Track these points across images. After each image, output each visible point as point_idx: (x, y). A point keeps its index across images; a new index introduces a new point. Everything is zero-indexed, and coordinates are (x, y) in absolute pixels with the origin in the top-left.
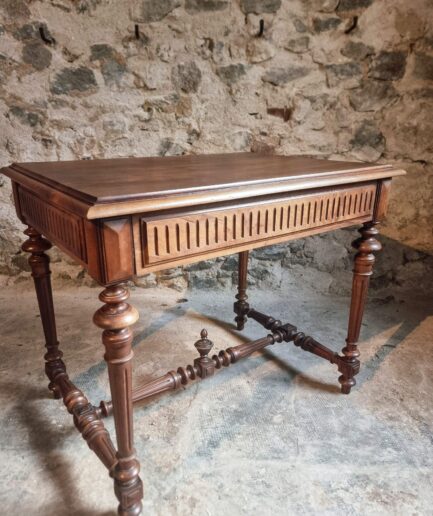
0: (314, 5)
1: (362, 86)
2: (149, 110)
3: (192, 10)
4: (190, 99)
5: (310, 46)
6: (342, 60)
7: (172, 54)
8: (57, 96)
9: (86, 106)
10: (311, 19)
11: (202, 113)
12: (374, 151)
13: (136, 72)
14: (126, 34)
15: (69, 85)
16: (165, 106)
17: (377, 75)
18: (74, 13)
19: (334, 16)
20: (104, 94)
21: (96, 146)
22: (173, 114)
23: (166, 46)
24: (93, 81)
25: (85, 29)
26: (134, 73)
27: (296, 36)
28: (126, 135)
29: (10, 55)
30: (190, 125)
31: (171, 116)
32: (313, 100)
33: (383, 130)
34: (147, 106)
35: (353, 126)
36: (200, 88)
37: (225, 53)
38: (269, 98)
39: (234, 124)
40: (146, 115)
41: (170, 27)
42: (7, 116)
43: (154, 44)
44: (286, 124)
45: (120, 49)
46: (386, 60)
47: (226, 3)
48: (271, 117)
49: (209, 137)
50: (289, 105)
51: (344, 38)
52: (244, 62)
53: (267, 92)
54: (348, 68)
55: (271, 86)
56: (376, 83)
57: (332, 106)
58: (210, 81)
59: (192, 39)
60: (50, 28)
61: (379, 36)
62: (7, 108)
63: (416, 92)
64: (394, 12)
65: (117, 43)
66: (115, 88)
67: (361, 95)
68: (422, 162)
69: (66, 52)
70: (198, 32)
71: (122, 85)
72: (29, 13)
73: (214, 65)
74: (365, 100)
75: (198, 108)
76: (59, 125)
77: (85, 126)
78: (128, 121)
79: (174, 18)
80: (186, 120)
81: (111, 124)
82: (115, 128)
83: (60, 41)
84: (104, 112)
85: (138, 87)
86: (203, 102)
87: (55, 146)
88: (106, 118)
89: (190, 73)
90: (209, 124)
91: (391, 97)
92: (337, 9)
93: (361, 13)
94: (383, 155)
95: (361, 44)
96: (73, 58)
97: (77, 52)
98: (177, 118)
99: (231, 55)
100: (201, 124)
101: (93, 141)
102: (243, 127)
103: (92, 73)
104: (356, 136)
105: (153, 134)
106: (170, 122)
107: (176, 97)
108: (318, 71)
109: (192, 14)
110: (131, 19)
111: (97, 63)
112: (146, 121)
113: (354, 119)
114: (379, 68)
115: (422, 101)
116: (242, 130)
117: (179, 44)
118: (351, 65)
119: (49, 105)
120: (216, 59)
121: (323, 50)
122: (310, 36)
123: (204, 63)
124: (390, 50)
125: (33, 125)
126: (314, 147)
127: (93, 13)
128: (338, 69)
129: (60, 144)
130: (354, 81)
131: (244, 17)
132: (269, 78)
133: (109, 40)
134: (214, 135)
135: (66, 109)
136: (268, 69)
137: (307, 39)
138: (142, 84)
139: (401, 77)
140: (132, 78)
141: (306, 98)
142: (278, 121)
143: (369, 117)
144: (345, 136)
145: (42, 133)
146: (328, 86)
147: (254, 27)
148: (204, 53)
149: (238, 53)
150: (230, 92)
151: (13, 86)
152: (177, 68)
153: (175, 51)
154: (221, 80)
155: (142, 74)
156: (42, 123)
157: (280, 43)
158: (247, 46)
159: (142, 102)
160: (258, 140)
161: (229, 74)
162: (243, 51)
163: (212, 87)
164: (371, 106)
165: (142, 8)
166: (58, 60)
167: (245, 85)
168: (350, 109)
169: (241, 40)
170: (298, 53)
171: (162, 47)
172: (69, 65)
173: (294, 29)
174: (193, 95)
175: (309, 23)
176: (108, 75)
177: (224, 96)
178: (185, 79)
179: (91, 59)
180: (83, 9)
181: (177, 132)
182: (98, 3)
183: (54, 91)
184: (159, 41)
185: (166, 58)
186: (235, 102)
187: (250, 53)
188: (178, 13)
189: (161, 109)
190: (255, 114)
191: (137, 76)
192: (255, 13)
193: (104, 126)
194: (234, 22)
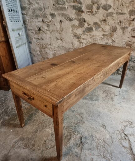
2: (104, 36)
4: (114, 34)
7: (111, 24)
8: (84, 33)
9: (90, 35)
11: (116, 37)
14: (101, 20)
16: (108, 35)
18: (91, 16)
24: (92, 30)
25: (93, 19)
26: (102, 28)
29: (76, 24)
31: (109, 37)
34: (104, 35)
36: (116, 31)
37: (124, 24)
39: (123, 39)
40: (103, 37)
42: (73, 37)
43: (108, 22)
45: (100, 23)
48: (132, 38)
49: (117, 42)
52: (128, 26)
53: (132, 32)
59: (116, 21)
60: (85, 19)
62: (73, 35)
66: (97, 31)
70: (118, 19)
72: (81, 16)
76: (83, 39)
77: (89, 39)
78: (99, 38)
79: (113, 17)
80: (112, 38)
81: (95, 39)
83: (87, 21)
84: (94, 36)
85: (102, 31)
86: (116, 34)
88: (94, 38)
89: (115, 28)
90: (117, 39)
97: (90, 24)
98: (110, 38)
99: (125, 24)
100: (115, 39)
103: (93, 28)
105: (104, 41)
107: (111, 33)
109: (117, 15)
111: (94, 26)
112: (103, 38)
116: (125, 41)
117: (113, 22)
120: (121, 25)
125: (78, 39)
127: (95, 15)
131: (129, 16)
132: (133, 29)
134: (118, 42)
135: (86, 35)
140: (101, 29)
145: (80, 41)
148: (119, 24)
149: (127, 24)
150: (123, 32)
151: (75, 31)
154: (122, 30)
155: (104, 28)
156: (80, 38)
159: (102, 34)
161: (124, 29)
162: (128, 23)
163: (119, 31)
165: (107, 15)
166: (86, 25)
167: (127, 31)
169: (128, 21)
172: (88, 27)
174: (114, 33)
176: (96, 28)
177: (122, 33)
178: (113, 29)
179: (93, 25)
180: (93, 15)
181: (110, 41)
182: (97, 13)
183: (84, 32)
184: (109, 21)
185: (110, 25)
186: (124, 34)
187: (130, 24)
188: (114, 15)
189: (107, 35)
190: (128, 37)
191: (103, 29)
192: (132, 16)
193: (93, 39)
194: (127, 17)
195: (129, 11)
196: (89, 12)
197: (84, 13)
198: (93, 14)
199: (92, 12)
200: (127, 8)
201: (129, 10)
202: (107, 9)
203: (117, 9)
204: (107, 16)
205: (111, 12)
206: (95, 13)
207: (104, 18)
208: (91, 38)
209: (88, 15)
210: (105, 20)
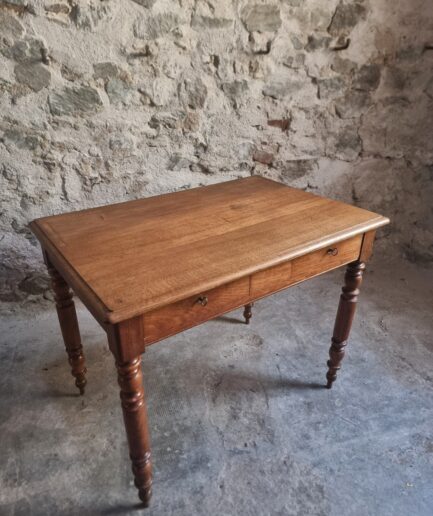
0: (309, 24)
1: (346, 97)
3: (198, 27)
5: (306, 63)
6: (332, 75)
10: (306, 37)
12: (353, 152)
13: (142, 89)
17: (358, 86)
19: (326, 35)
21: (103, 164)
22: (180, 130)
23: (172, 63)
27: (294, 53)
28: (134, 153)
30: (196, 140)
32: (307, 111)
33: (360, 133)
35: (337, 132)
38: (269, 111)
41: (176, 43)
44: (284, 134)
46: (365, 73)
47: (231, 21)
50: (288, 116)
51: (332, 54)
54: (336, 82)
55: (271, 99)
56: (357, 93)
57: (322, 115)
58: (214, 96)
61: (362, 52)
63: (387, 99)
64: (374, 32)
65: (122, 60)
67: (345, 104)
68: (388, 158)
69: (65, 71)
71: (127, 102)
73: (219, 81)
74: (348, 109)
75: (204, 122)
82: (123, 147)
87: (59, 169)
91: (369, 105)
92: (329, 29)
93: (349, 32)
94: (360, 154)
95: (347, 60)
96: (74, 76)
101: (99, 161)
102: (247, 138)
104: (340, 140)
106: (177, 137)
108: (311, 85)
110: (135, 35)
113: (337, 126)
114: (360, 80)
115: (390, 107)
118: (339, 80)
121: (316, 66)
122: (305, 52)
123: (209, 79)
124: (369, 64)
126: (306, 152)
129: (64, 166)
130: (341, 93)
133: (114, 58)
136: (268, 84)
137: (304, 56)
138: (148, 102)
139: (376, 88)
141: (301, 109)
142: (276, 131)
143: (349, 123)
144: (331, 140)
146: (319, 97)
147: (257, 45)
152: (183, 85)
153: (180, 68)
157: (279, 60)
158: (251, 63)
160: (259, 148)
164: (353, 113)
168: (336, 117)
170: (295, 68)
171: (168, 65)
173: (292, 47)
175: (305, 41)
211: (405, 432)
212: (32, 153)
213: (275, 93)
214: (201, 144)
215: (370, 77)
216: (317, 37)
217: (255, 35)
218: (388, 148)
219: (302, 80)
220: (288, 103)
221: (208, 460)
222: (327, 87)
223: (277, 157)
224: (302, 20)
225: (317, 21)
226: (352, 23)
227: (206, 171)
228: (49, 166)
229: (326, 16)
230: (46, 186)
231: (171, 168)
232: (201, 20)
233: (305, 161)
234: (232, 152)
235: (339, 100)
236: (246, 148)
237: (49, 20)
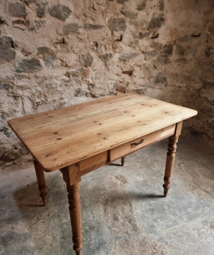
0: (139, 27)
1: (158, 59)
3: (87, 29)
4: (88, 70)
5: (139, 44)
6: (151, 49)
7: (78, 50)
8: (20, 74)
9: (36, 77)
10: (138, 33)
11: (94, 76)
12: (162, 84)
13: (61, 59)
14: (55, 41)
15: (26, 68)
16: (76, 74)
17: (163, 54)
18: (27, 31)
19: (147, 31)
20: (45, 71)
21: (43, 95)
22: (80, 77)
23: (76, 46)
24: (39, 65)
25: (34, 39)
26: (60, 59)
27: (133, 40)
28: (58, 89)
30: (89, 81)
32: (140, 66)
33: (166, 76)
34: (68, 75)
35: (155, 75)
36: (92, 65)
37: (103, 48)
38: (123, 67)
39: (109, 79)
40: (67, 79)
41: (77, 37)
43: (70, 45)
44: (130, 77)
45: (53, 48)
46: (166, 48)
47: (103, 26)
48: (124, 75)
49: (98, 86)
50: (131, 69)
51: (151, 40)
52: (112, 52)
53: (122, 65)
54: (153, 53)
55: (123, 62)
56: (163, 57)
57: (147, 68)
58: (97, 61)
59: (88, 43)
60: (14, 39)
61: (164, 39)
63: (177, 60)
64: (169, 30)
65: (51, 46)
66: (51, 67)
67: (158, 62)
68: (179, 87)
69: (23, 51)
70: (90, 39)
71: (54, 65)
73: (98, 54)
74: (159, 65)
75: (92, 73)
76: (22, 88)
77: (36, 86)
78: (59, 83)
79: (79, 33)
80: (87, 79)
81: (51, 85)
82: (53, 86)
83: (20, 46)
84: (46, 79)
85: (62, 65)
86: (94, 71)
87: (21, 98)
88: (48, 82)
89: (88, 58)
90: (98, 81)
91: (169, 63)
92: (148, 29)
93: (158, 30)
94: (166, 86)
95: (158, 43)
96: (28, 54)
97: (30, 51)
98: (82, 79)
99: (106, 49)
100: (94, 81)
101: (41, 94)
103: (38, 61)
104: (156, 79)
105: (71, 87)
106: (79, 81)
107: (82, 69)
108: (142, 54)
109: (87, 31)
110: (57, 33)
111: (41, 56)
112: (68, 81)
113: (155, 73)
114: (164, 52)
115: (178, 63)
116: (112, 81)
117: (82, 45)
118: (155, 52)
119: (16, 78)
120: (99, 51)
121: (144, 46)
122: (138, 40)
123: (94, 53)
124: (167, 44)
125: (7, 89)
126: (141, 85)
127: (37, 31)
128: (150, 53)
129: (23, 97)
130: (155, 58)
131: (111, 32)
132: (122, 58)
133: (47, 44)
134: (100, 85)
135: (25, 79)
136: (122, 54)
137: (138, 41)
138: (65, 65)
139: (171, 55)
140: (59, 61)
141: (137, 66)
142: (126, 77)
143: (160, 71)
144: (152, 80)
145: (13, 93)
146: (145, 60)
147: (116, 37)
148: (94, 48)
149: (109, 47)
150: (106, 65)
152: (81, 56)
153: (80, 48)
154: (102, 60)
155: (65, 60)
156: (12, 88)
157: (126, 43)
158: (113, 45)
159: (65, 73)
160: (119, 85)
161: (105, 58)
162: (111, 47)
163: (98, 63)
164: (161, 67)
165: (64, 29)
166: (19, 54)
167: (112, 62)
168: (154, 69)
169: (110, 42)
170: (134, 47)
171: (74, 47)
172: (26, 58)
173: (132, 37)
174: (90, 68)
175: (137, 34)
176: (47, 61)
177: (104, 67)
178: (85, 61)
179: (38, 54)
180: (32, 29)
181: (83, 85)
182: (40, 26)
183: (18, 71)
184: (72, 44)
185: (76, 51)
186: (108, 70)
187: (114, 48)
188: (81, 30)
189: (74, 75)
190: (117, 74)
191: (62, 61)
192: (116, 31)
193: (47, 86)
194: (107, 34)
195: (109, 22)
196: (18, 22)
197: (6, 24)
198: (30, 26)
199: (28, 22)
200: (103, 15)
201: (107, 19)
202: (63, 16)
203: (84, 17)
204: (67, 33)
205: (72, 24)
206: (34, 24)
207: (60, 38)
208: (39, 83)
209: (20, 31)
210: (63, 42)
211: (199, 220)
212: (6, 91)
213: (125, 59)
214: (91, 84)
215: (168, 50)
216: (143, 32)
217: (114, 32)
218: (178, 82)
219: (138, 52)
220: (131, 63)
221: (105, 243)
222: (149, 55)
223: (127, 88)
224: (136, 25)
225: (143, 26)
226: (159, 26)
227: (94, 96)
228: (15, 97)
229: (147, 23)
230: (14, 107)
231: (76, 96)
232: (89, 26)
233: (140, 90)
234: (106, 87)
235: (155, 61)
236: (112, 85)
237: (15, 27)
